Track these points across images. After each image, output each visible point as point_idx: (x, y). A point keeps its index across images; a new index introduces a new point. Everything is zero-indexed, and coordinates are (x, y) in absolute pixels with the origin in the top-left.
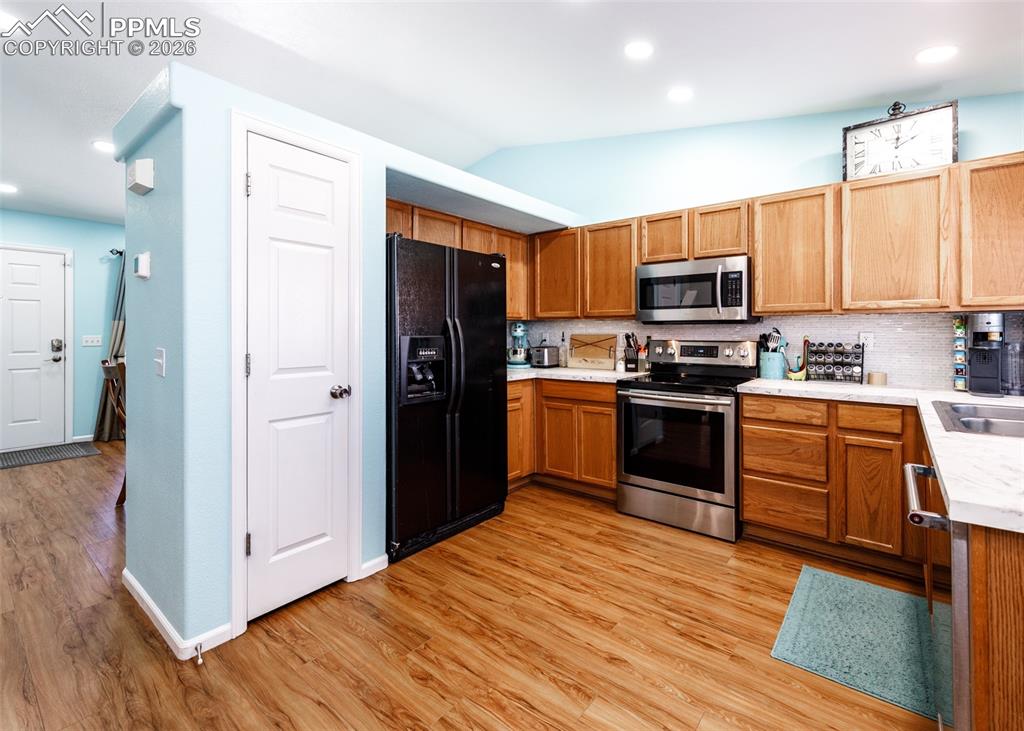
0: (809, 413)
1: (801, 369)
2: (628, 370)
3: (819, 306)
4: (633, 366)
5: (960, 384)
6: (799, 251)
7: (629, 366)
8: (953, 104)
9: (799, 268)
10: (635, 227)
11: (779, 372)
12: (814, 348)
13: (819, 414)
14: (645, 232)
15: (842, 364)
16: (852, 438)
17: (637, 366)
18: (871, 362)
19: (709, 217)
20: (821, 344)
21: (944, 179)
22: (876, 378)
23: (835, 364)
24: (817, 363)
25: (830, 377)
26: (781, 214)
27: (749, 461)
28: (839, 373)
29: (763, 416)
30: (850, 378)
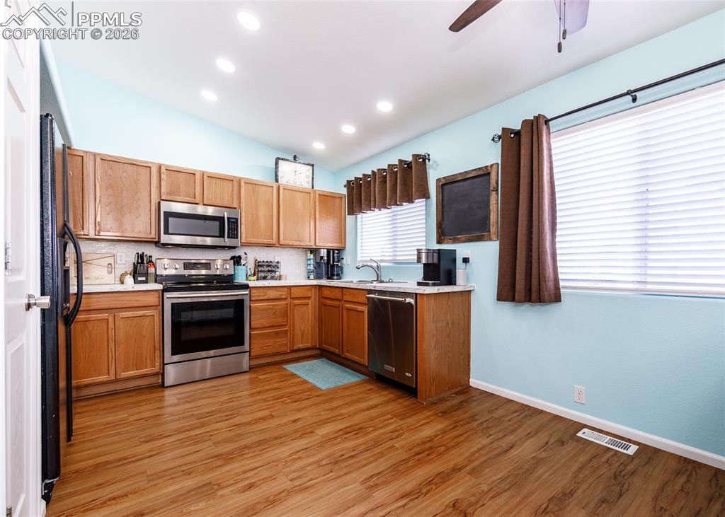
0: (281, 293)
1: (254, 275)
2: (136, 282)
3: (270, 241)
4: (144, 279)
5: (312, 277)
6: (262, 213)
7: (139, 279)
8: (313, 166)
9: (262, 222)
10: (154, 170)
11: (244, 277)
12: (260, 264)
13: (284, 293)
14: (163, 176)
15: (272, 271)
16: (296, 302)
17: (147, 278)
18: (283, 270)
19: (214, 180)
20: (264, 262)
21: (312, 194)
22: (283, 277)
23: (269, 271)
24: (261, 272)
25: (265, 278)
26: (254, 190)
27: (254, 324)
28: (270, 275)
29: (261, 298)
30: (273, 278)
